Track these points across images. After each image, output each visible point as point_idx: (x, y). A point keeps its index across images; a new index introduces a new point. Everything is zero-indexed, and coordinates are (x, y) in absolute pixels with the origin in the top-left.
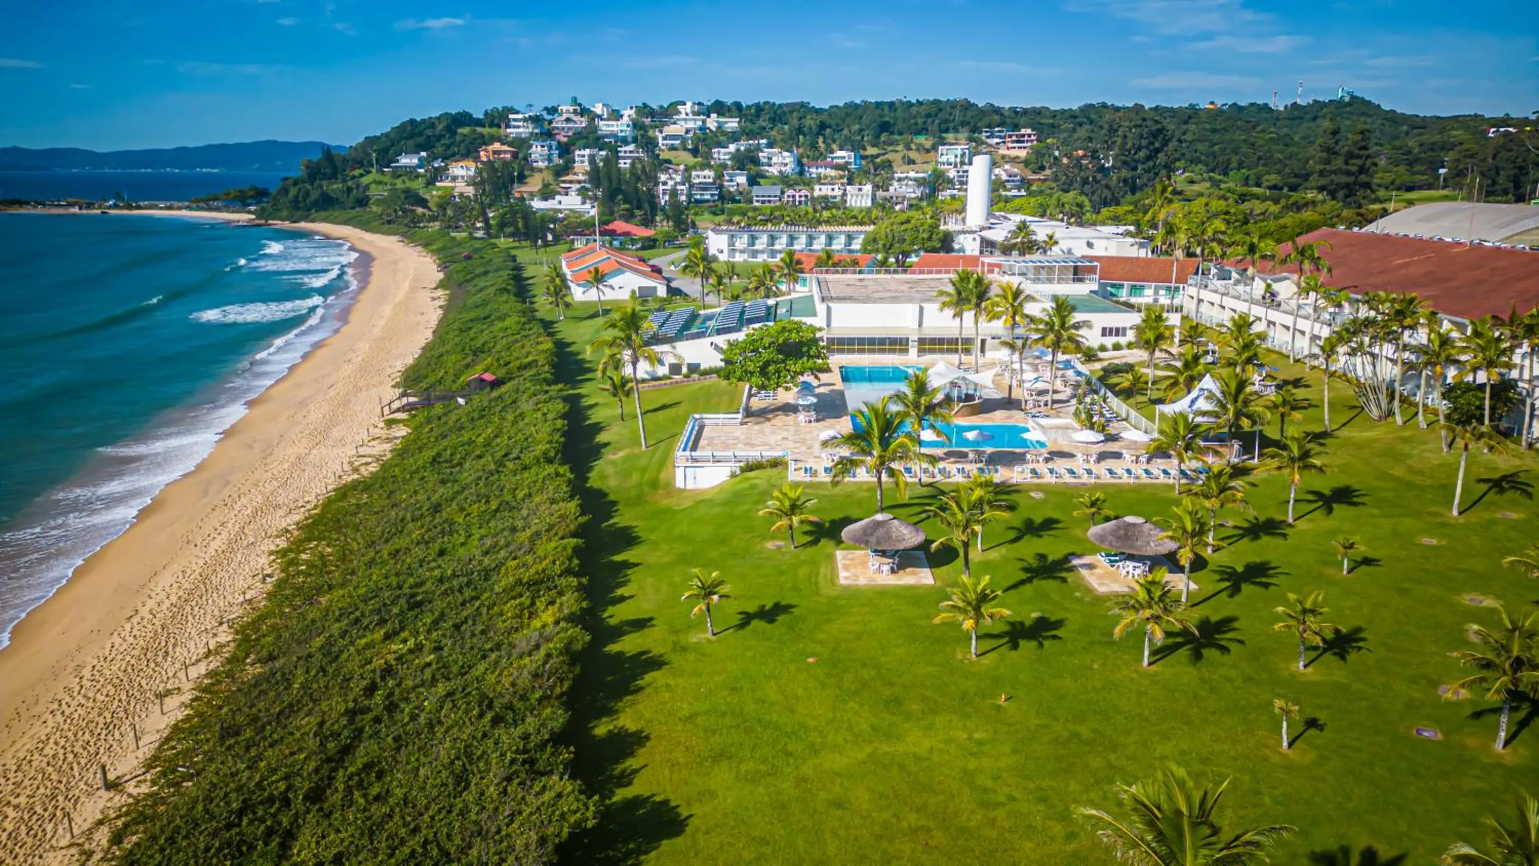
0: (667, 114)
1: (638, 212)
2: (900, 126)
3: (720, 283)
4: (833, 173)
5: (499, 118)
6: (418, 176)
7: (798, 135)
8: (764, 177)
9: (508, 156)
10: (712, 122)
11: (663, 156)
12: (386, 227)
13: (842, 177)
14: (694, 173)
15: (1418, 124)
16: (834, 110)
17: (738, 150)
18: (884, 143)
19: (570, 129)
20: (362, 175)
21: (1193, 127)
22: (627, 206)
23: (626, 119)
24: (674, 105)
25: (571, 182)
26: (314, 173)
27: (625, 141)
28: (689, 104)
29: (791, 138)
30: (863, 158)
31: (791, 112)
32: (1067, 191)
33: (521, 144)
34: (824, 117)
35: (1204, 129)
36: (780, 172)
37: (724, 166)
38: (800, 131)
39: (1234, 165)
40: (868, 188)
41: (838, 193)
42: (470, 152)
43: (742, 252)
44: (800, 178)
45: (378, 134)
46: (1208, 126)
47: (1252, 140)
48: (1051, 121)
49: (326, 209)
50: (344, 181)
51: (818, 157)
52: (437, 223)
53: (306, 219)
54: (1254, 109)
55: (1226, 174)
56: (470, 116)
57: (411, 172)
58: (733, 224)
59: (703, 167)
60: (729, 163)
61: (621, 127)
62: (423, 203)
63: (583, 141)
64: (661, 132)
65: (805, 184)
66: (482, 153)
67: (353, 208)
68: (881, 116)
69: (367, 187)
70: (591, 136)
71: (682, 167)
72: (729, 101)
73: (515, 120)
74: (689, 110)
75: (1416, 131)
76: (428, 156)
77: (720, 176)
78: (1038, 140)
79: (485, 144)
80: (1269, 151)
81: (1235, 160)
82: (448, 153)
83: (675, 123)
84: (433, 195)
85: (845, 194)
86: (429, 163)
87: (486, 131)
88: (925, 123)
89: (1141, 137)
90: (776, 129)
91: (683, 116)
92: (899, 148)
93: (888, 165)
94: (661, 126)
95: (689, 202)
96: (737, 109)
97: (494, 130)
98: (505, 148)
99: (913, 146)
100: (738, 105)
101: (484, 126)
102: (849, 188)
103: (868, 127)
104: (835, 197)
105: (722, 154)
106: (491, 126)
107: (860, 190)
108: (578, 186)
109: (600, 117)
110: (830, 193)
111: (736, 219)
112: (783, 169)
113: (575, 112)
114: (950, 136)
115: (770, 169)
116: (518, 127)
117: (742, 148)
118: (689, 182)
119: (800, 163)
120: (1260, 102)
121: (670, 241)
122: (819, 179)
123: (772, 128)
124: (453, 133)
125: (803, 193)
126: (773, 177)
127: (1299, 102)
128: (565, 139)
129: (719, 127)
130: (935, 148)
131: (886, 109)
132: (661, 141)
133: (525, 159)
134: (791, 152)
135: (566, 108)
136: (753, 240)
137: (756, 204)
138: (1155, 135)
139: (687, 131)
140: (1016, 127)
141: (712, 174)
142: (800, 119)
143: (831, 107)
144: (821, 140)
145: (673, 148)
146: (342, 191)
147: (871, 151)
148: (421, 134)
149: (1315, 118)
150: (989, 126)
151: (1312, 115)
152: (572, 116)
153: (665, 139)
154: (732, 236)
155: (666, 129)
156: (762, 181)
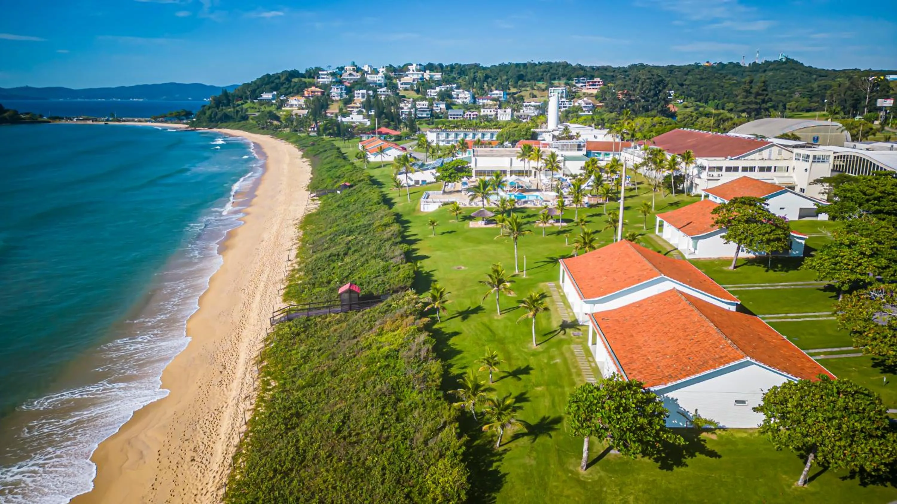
0: (402, 71)
1: (392, 123)
2: (529, 76)
3: (433, 152)
4: (490, 102)
5: (313, 73)
6: (272, 104)
7: (473, 82)
8: (455, 105)
9: (319, 94)
10: (427, 75)
11: (401, 93)
12: (262, 131)
13: (495, 105)
14: (417, 103)
15: (823, 74)
16: (494, 68)
17: (441, 91)
18: (520, 86)
19: (351, 79)
20: (242, 104)
21: (690, 77)
22: (386, 120)
23: (381, 74)
24: (406, 65)
25: (353, 107)
26: (218, 103)
27: (381, 86)
28: (414, 65)
29: (470, 84)
30: (508, 94)
31: (469, 69)
32: (611, 112)
33: (326, 88)
34: (488, 72)
35: (697, 78)
36: (463, 102)
37: (434, 99)
38: (474, 79)
39: (711, 98)
40: (509, 111)
41: (493, 113)
42: (299, 92)
43: (443, 141)
44: (474, 105)
45: (250, 82)
46: (699, 77)
47: (722, 84)
48: (612, 74)
49: (226, 122)
50: (234, 107)
51: (484, 94)
52: (288, 129)
53: (216, 127)
54: (732, 66)
55: (706, 102)
56: (298, 72)
57: (268, 102)
58: (438, 128)
59: (422, 99)
60: (436, 97)
61: (379, 78)
62: (278, 118)
63: (359, 86)
64: (400, 81)
65: (476, 109)
66: (305, 92)
67: (240, 121)
68: (518, 71)
69: (246, 110)
70: (363, 83)
71: (411, 100)
72: (436, 63)
73: (322, 74)
74: (414, 69)
75: (820, 78)
76: (278, 94)
77: (431, 105)
78: (604, 85)
79: (307, 88)
80: (731, 90)
81: (712, 95)
82: (287, 92)
83: (407, 76)
84: (281, 114)
85: (497, 114)
86: (278, 97)
87: (307, 80)
88: (542, 75)
89: (651, 84)
90: (461, 79)
91: (411, 72)
92: (528, 89)
93: (522, 99)
94: (399, 77)
95: (416, 118)
96: (441, 68)
97: (310, 80)
98: (318, 89)
99: (535, 88)
100: (441, 65)
101: (305, 78)
102: (499, 110)
103: (511, 77)
104: (492, 115)
105: (433, 93)
106: (309, 78)
107: (505, 111)
108: (357, 110)
109: (367, 72)
110: (489, 113)
111: (440, 126)
112: (465, 100)
113: (354, 70)
114: (556, 82)
115: (458, 101)
116: (324, 78)
117: (443, 89)
118: (415, 108)
119: (474, 98)
120: (735, 62)
121: (408, 137)
122: (484, 106)
123: (459, 78)
124: (290, 81)
125: (474, 113)
126: (459, 105)
127: (757, 62)
128: (349, 85)
129: (431, 78)
130: (547, 89)
131: (522, 68)
132: (399, 86)
133: (328, 95)
134: (469, 91)
135: (349, 68)
136: (448, 135)
137: (450, 119)
138: (658, 83)
139: (414, 80)
140: (592, 77)
141: (427, 103)
142: (475, 73)
143: (492, 66)
144: (485, 85)
145: (406, 89)
146: (234, 112)
147: (513, 90)
148: (273, 82)
149: (765, 71)
150: (578, 77)
151: (763, 69)
152: (352, 72)
153: (402, 84)
154: (438, 134)
155: (402, 79)
156: (453, 107)
